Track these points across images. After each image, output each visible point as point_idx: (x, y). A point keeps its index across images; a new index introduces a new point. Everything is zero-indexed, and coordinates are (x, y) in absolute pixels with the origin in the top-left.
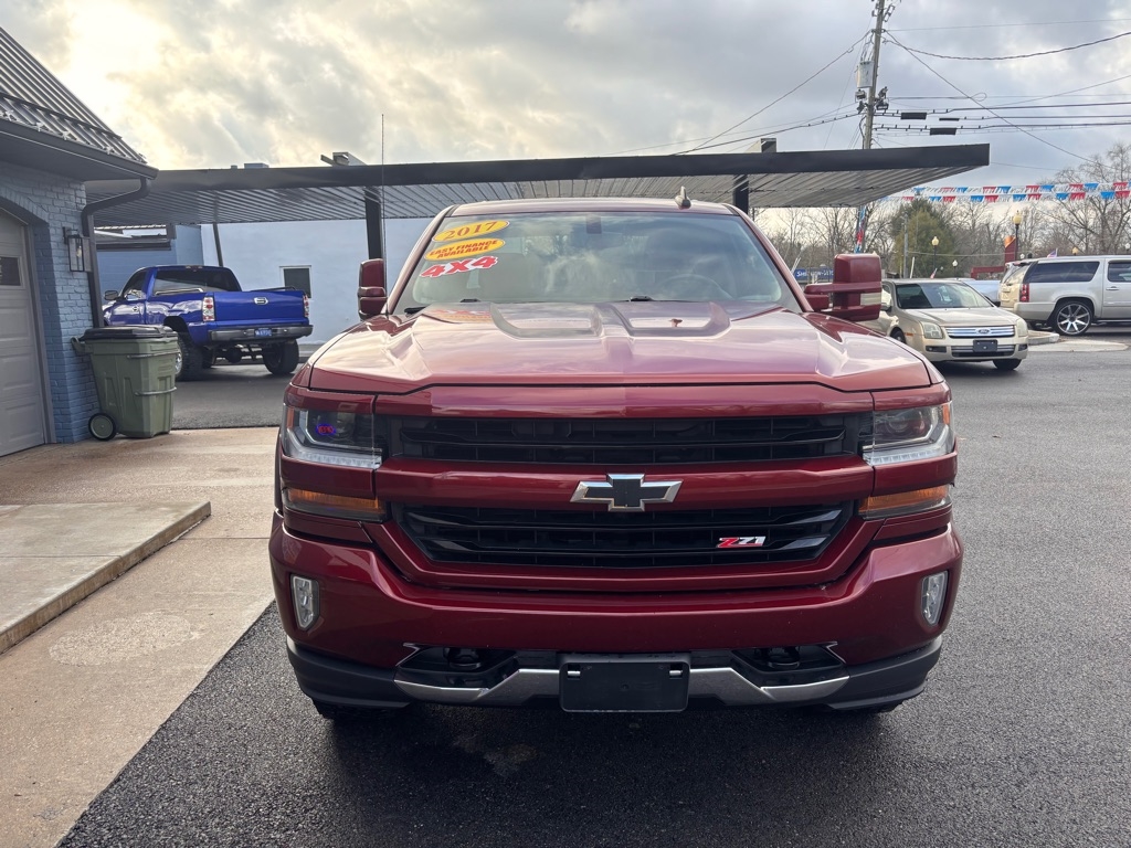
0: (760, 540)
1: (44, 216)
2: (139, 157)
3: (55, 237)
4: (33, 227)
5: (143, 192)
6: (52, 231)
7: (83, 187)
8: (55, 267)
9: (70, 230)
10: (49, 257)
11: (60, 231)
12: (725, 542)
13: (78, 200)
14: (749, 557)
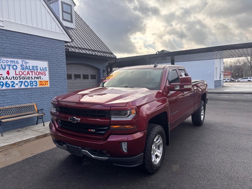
0: (94, 130)
1: (99, 68)
2: (115, 56)
3: (101, 71)
4: (98, 70)
5: (115, 63)
6: (101, 70)
7: (108, 62)
8: (101, 76)
9: (104, 70)
10: (100, 74)
11: (102, 70)
12: (90, 130)
13: (106, 65)
14: (92, 133)
